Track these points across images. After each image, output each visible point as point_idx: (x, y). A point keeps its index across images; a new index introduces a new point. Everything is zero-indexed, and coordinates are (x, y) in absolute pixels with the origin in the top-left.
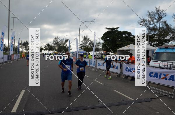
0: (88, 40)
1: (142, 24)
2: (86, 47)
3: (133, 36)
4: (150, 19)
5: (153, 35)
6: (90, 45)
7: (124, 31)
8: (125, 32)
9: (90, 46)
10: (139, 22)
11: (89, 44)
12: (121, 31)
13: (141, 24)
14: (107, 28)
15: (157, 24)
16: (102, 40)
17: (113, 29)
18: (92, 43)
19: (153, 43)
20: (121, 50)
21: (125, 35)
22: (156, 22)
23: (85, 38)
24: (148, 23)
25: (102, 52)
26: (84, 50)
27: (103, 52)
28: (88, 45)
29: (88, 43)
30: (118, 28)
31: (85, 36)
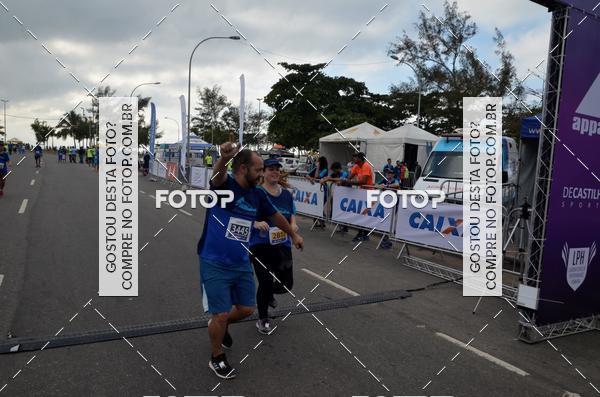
0: (221, 102)
1: (400, 56)
2: (214, 128)
3: (371, 95)
4: (425, 42)
5: (434, 94)
6: (226, 120)
7: (343, 78)
8: (344, 83)
9: (228, 124)
10: (393, 48)
11: (225, 117)
12: (332, 76)
13: (397, 59)
14: (285, 65)
15: (447, 59)
16: (270, 105)
17: (306, 68)
18: (233, 115)
19: (432, 122)
20: (332, 143)
21: (344, 90)
22: (445, 53)
23: (211, 98)
24: (420, 55)
25: (268, 147)
26: (207, 138)
27: (270, 147)
28: (219, 120)
29: (221, 114)
30: (322, 66)
31: (208, 91)
